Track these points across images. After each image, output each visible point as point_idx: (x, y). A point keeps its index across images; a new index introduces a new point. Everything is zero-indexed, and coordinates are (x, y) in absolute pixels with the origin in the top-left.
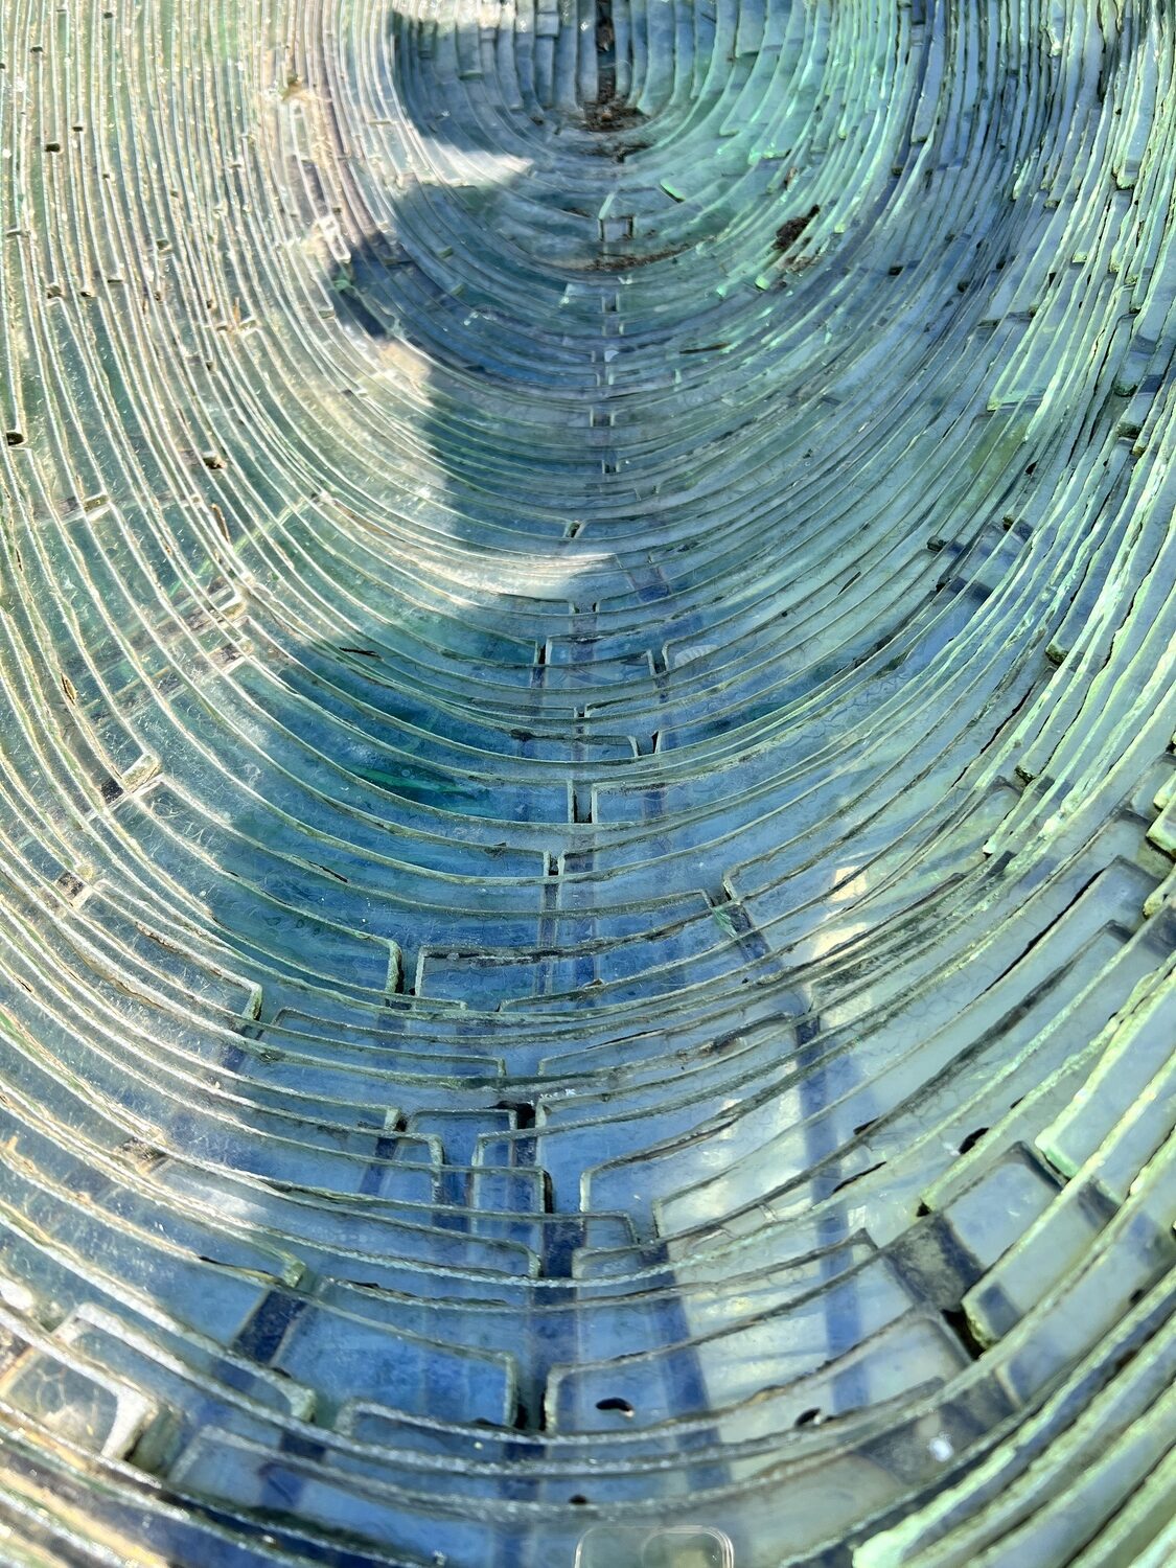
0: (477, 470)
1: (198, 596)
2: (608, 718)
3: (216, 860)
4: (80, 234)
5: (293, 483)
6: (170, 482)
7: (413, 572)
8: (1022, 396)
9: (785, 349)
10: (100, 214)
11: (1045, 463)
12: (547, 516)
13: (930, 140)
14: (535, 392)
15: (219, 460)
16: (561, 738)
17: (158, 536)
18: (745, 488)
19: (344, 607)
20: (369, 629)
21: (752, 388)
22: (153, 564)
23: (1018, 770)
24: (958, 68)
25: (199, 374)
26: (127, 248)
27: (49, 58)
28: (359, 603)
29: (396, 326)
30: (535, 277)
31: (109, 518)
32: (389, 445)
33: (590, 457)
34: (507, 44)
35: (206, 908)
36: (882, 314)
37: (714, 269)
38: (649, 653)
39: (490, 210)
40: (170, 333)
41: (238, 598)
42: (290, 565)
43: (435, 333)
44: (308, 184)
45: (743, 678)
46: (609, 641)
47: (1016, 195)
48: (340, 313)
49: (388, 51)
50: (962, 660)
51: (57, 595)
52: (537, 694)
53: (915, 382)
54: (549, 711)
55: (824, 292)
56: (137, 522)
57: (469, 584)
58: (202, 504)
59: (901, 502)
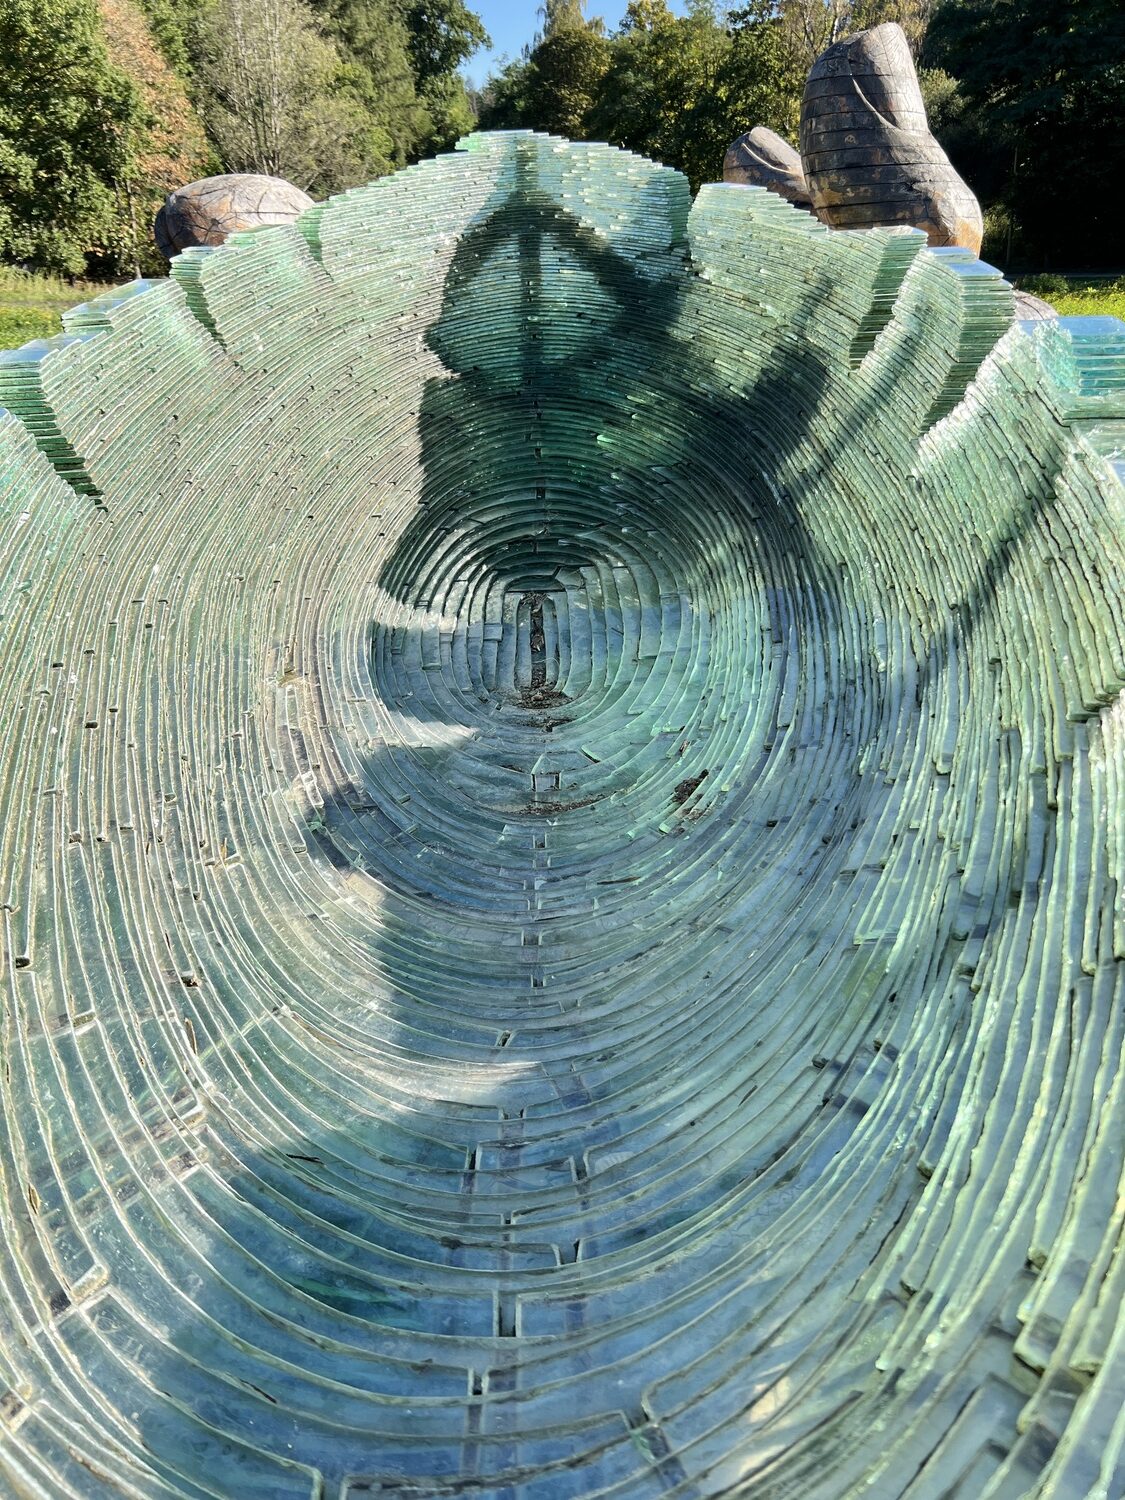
0: (421, 984)
1: (164, 1105)
2: (533, 1225)
3: (151, 1379)
4: (105, 791)
5: (258, 999)
6: (151, 1000)
7: (359, 1080)
8: (881, 934)
9: (685, 883)
10: (122, 775)
11: (904, 992)
12: (481, 1027)
13: (792, 725)
14: (475, 915)
15: (195, 979)
16: (488, 1246)
17: (135, 1049)
18: (656, 1003)
19: (294, 1114)
20: (315, 1135)
21: (659, 915)
22: (127, 1076)
23: (902, 1284)
24: (810, 675)
25: (186, 903)
26: (140, 800)
27: (98, 659)
28: (306, 1110)
29: (359, 859)
30: (477, 819)
31: (94, 1033)
32: (345, 963)
33: (520, 973)
34: (461, 646)
35: (137, 1432)
36: (763, 858)
37: (625, 816)
38: (571, 1160)
39: (443, 765)
40: (167, 869)
41: (199, 1107)
42: (249, 1074)
43: (391, 865)
44: (294, 746)
45: (657, 1185)
46: (534, 1147)
47: (862, 772)
48: (311, 849)
49: (366, 649)
50: (847, 1173)
51: (37, 1106)
52: (466, 1200)
53: (793, 918)
54: (478, 1218)
55: (715, 839)
56: (118, 1037)
57: (408, 1091)
58: (176, 1019)
59: (788, 1022)
